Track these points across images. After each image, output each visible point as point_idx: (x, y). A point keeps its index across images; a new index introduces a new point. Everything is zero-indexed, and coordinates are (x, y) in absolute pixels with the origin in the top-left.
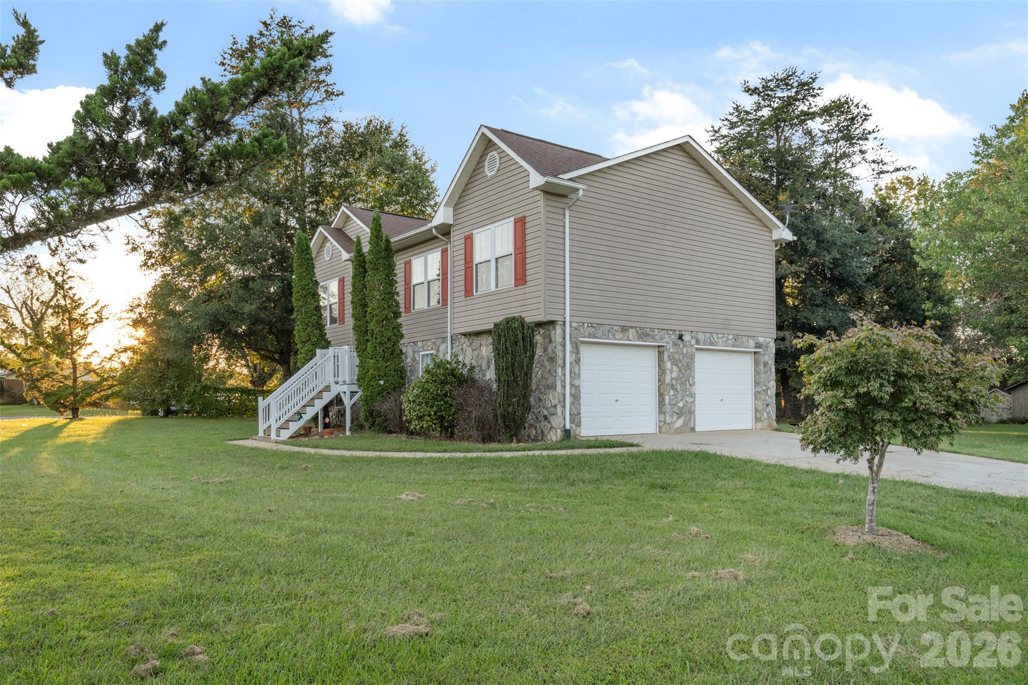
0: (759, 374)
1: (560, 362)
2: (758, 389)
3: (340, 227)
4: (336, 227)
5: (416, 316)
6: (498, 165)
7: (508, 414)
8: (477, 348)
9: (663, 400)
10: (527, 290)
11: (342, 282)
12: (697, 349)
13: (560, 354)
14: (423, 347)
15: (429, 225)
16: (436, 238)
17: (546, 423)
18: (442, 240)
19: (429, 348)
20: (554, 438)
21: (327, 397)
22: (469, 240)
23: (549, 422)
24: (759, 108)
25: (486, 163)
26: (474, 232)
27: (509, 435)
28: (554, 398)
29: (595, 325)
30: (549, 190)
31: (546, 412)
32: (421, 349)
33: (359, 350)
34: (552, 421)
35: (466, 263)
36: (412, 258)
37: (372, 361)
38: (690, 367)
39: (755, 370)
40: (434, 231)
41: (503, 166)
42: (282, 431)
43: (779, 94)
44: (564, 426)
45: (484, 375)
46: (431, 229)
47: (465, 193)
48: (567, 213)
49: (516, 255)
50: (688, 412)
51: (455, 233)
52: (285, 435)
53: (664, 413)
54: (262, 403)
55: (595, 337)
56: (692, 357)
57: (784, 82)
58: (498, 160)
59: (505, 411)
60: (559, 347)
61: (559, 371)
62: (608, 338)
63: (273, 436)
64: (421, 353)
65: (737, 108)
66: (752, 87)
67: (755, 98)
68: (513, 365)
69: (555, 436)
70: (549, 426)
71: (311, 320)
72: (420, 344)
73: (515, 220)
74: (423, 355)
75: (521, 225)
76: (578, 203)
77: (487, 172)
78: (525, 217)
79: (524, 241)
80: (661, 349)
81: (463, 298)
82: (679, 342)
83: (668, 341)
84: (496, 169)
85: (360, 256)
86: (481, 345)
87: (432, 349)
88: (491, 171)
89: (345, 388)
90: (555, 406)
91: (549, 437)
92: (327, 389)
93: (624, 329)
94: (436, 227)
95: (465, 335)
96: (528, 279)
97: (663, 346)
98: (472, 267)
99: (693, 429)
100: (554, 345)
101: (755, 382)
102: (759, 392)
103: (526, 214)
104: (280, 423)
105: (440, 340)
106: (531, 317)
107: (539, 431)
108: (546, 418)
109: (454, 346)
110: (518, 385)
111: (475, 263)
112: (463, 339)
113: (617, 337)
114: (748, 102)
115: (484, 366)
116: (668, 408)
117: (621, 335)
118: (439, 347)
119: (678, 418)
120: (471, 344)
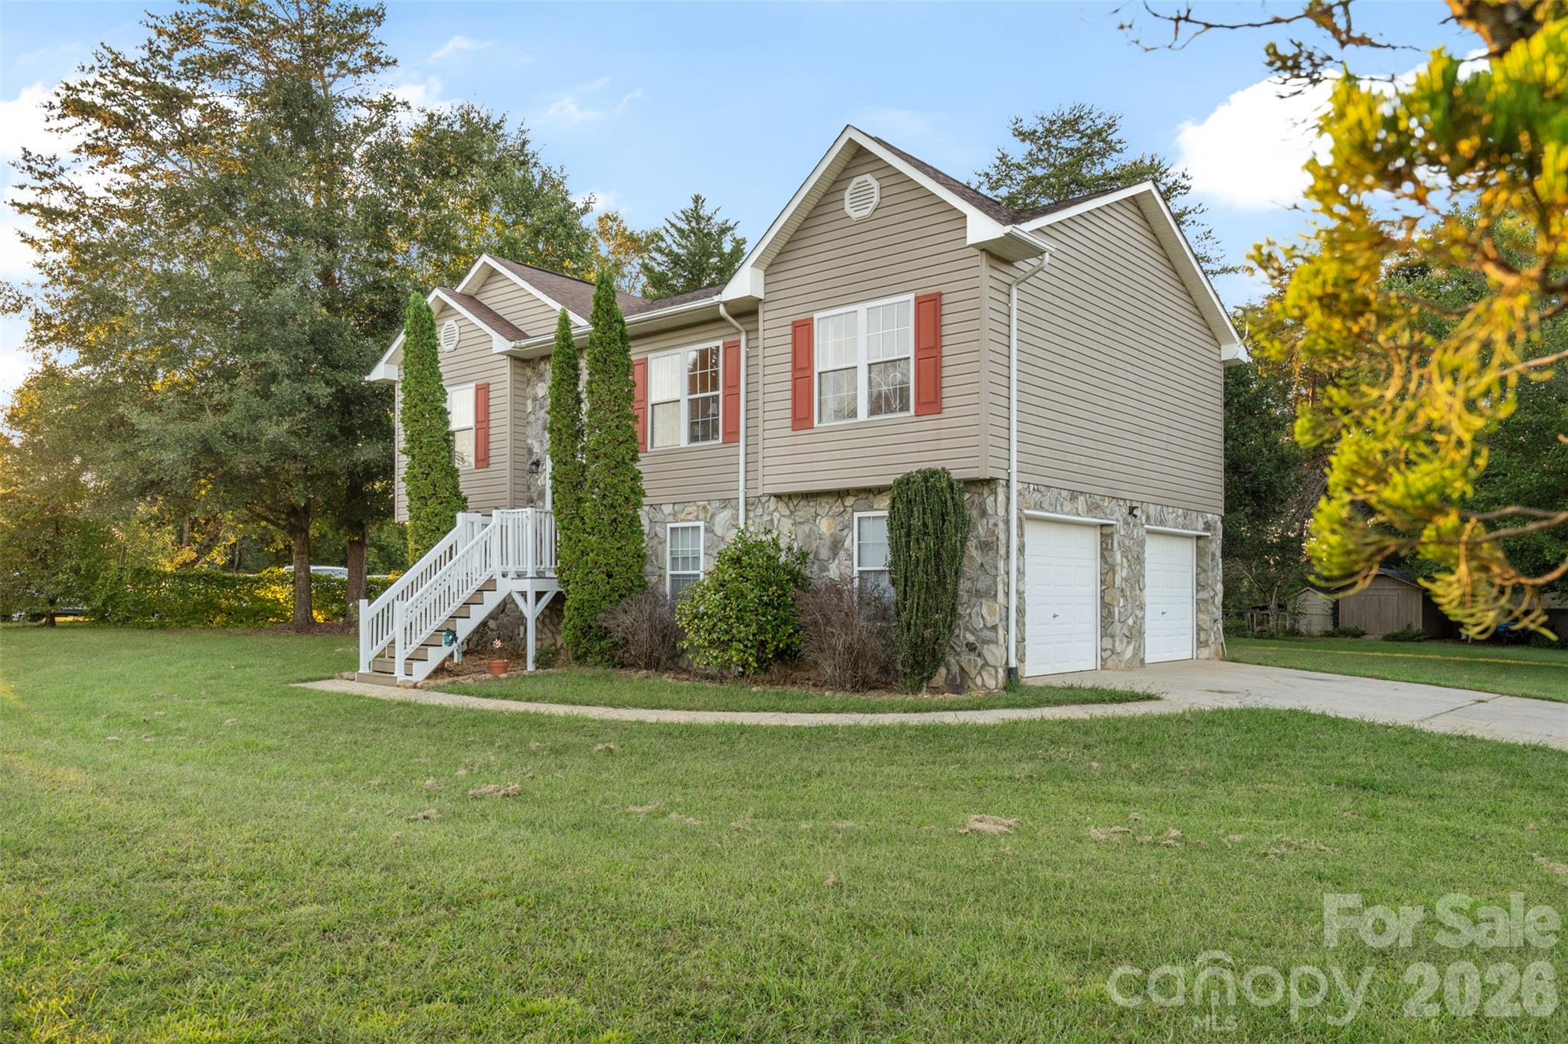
0: (1205, 571)
1: (1002, 551)
2: (1203, 595)
3: (472, 292)
4: (466, 292)
5: (659, 459)
6: (876, 199)
7: (923, 641)
8: (807, 521)
9: (1111, 614)
10: (944, 423)
11: (483, 393)
12: (1149, 532)
13: (1002, 537)
14: (674, 514)
15: (716, 299)
16: (721, 319)
17: (973, 657)
18: (732, 326)
19: (690, 517)
20: (991, 683)
21: (491, 601)
22: (802, 333)
23: (979, 655)
24: (1034, 162)
25: (847, 195)
26: (816, 316)
27: (918, 678)
28: (992, 613)
29: (1042, 488)
30: (997, 251)
31: (971, 638)
32: (670, 518)
33: (562, 516)
34: (986, 653)
35: (795, 369)
36: (650, 356)
37: (593, 539)
38: (1140, 560)
39: (1198, 566)
40: (722, 310)
41: (886, 202)
42: (415, 664)
43: (1065, 143)
44: (1007, 663)
45: (824, 568)
46: (717, 305)
47: (791, 247)
48: (1015, 293)
49: (918, 360)
50: (1136, 634)
51: (768, 316)
52: (421, 671)
53: (1113, 637)
54: (366, 611)
55: (1041, 508)
56: (1141, 544)
57: (1071, 124)
58: (876, 190)
59: (918, 636)
60: (1001, 525)
61: (1001, 565)
62: (1055, 511)
63: (399, 673)
64: (669, 526)
65: (1003, 158)
66: (1026, 129)
67: (1028, 146)
68: (938, 555)
69: (993, 681)
70: (980, 662)
71: (438, 459)
72: (667, 509)
73: (916, 298)
74: (672, 529)
75: (930, 310)
76: (1040, 274)
77: (848, 209)
78: (940, 294)
79: (937, 336)
80: (1107, 531)
81: (788, 431)
82: (1130, 519)
83: (1117, 516)
84: (871, 206)
85: (569, 346)
86: (817, 515)
87: (697, 519)
88: (856, 207)
89: (526, 585)
90: (994, 628)
91: (979, 681)
92: (490, 585)
93: (1074, 495)
94: (725, 304)
95: (779, 497)
96: (946, 403)
97: (1111, 525)
98: (810, 378)
99: (1142, 661)
100: (992, 522)
101: (1198, 584)
102: (1204, 601)
103: (943, 289)
104: (411, 649)
105: (717, 504)
106: (959, 472)
107: (955, 669)
108: (971, 648)
109: (751, 514)
110: (946, 590)
111: (817, 370)
112: (772, 504)
113: (1066, 510)
114: (1019, 151)
115: (824, 553)
116: (1117, 628)
117: (1068, 506)
118: (712, 517)
119: (1129, 643)
120: (792, 513)
